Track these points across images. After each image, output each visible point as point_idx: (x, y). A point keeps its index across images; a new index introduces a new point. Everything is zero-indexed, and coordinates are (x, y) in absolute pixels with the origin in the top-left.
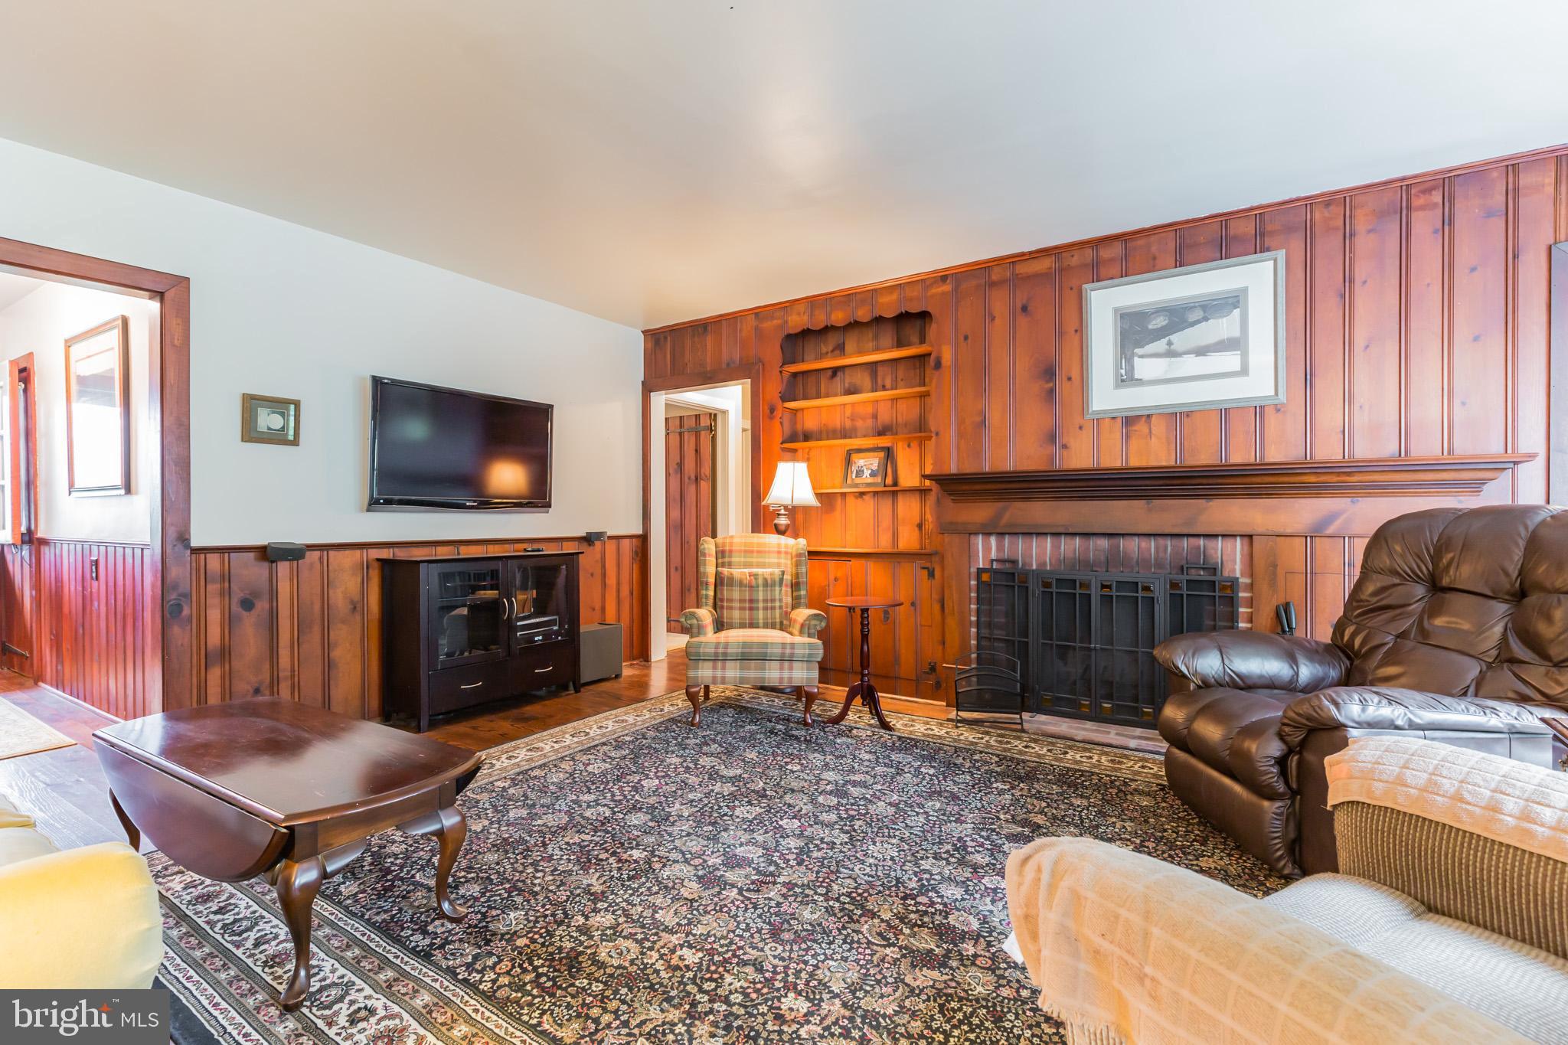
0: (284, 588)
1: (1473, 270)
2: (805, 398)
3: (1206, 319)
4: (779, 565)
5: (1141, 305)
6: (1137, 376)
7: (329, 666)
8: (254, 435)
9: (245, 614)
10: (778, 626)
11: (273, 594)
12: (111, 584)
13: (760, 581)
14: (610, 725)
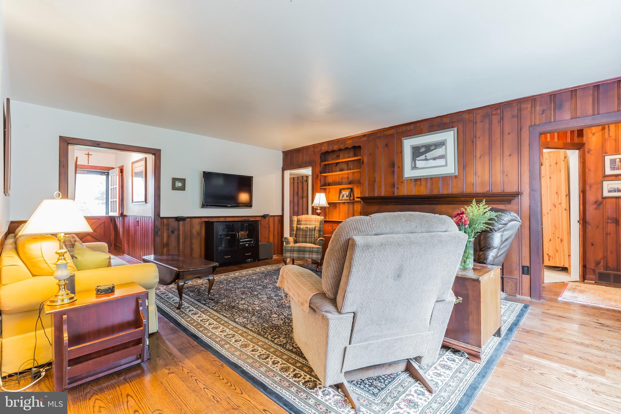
0: (181, 228)
1: (509, 134)
2: (329, 172)
3: (435, 149)
4: (315, 225)
5: (418, 144)
6: (417, 166)
7: (192, 250)
8: (175, 188)
9: (172, 235)
10: (313, 243)
11: (179, 230)
12: (142, 227)
13: (308, 229)
14: (263, 269)
